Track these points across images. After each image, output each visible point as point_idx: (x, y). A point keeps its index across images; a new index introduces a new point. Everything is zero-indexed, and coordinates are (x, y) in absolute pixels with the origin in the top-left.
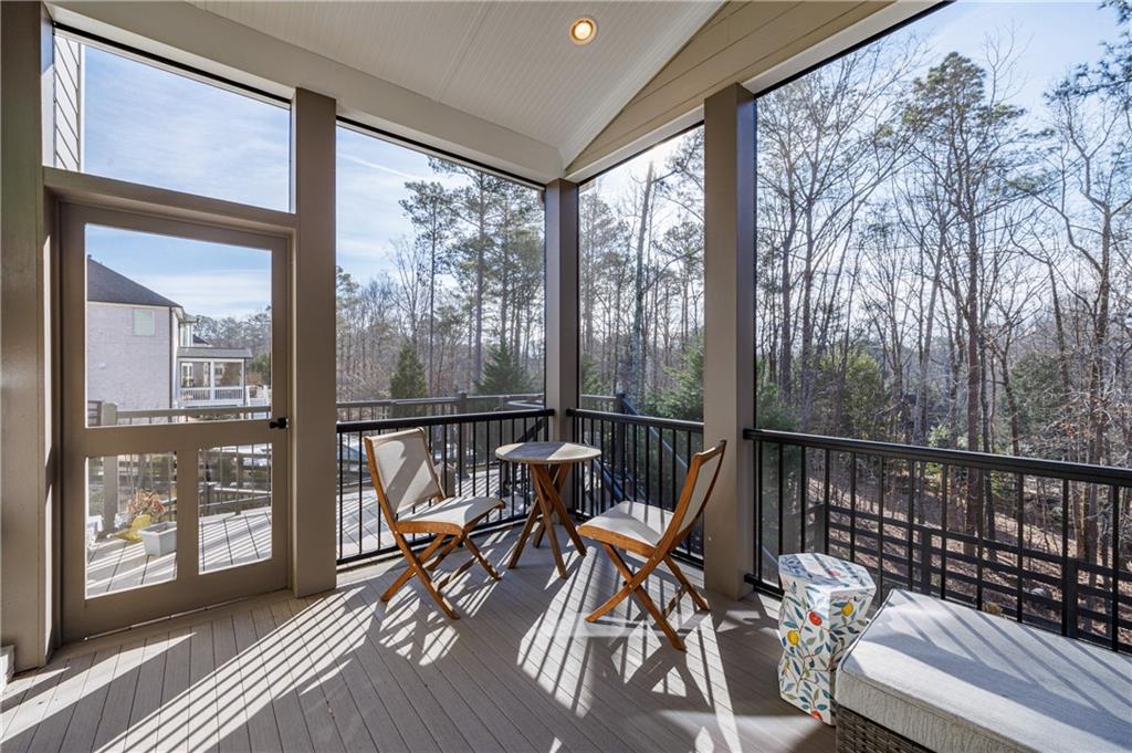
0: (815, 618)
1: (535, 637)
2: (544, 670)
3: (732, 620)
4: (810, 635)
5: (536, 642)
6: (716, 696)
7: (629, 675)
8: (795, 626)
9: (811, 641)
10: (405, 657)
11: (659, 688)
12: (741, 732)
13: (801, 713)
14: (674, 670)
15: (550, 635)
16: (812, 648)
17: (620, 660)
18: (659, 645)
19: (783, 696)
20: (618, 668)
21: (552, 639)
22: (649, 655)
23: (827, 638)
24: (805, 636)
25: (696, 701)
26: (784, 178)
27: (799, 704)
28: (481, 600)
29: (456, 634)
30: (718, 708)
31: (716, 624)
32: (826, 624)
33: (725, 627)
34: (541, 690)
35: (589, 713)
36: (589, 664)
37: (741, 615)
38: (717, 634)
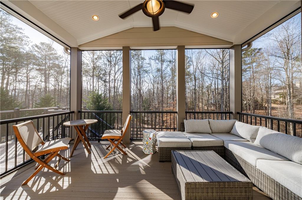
0: (150, 139)
1: (94, 167)
2: (103, 171)
3: (131, 147)
4: (150, 141)
5: (95, 168)
6: (137, 158)
7: (121, 163)
8: (147, 141)
9: (150, 142)
10: (56, 191)
11: (128, 162)
12: (144, 161)
13: (149, 154)
14: (128, 158)
15: (98, 165)
16: (150, 143)
17: (117, 161)
18: (122, 156)
19: (146, 153)
20: (118, 163)
21: (99, 165)
22: (122, 158)
23: (152, 141)
24: (149, 142)
25: (135, 161)
26: (109, 58)
27: (148, 153)
28: (69, 168)
29: (69, 178)
30: (139, 160)
31: (129, 148)
32: (152, 139)
33: (130, 148)
34: (106, 174)
35: (119, 172)
36: (112, 165)
37: (132, 146)
38: (130, 150)
